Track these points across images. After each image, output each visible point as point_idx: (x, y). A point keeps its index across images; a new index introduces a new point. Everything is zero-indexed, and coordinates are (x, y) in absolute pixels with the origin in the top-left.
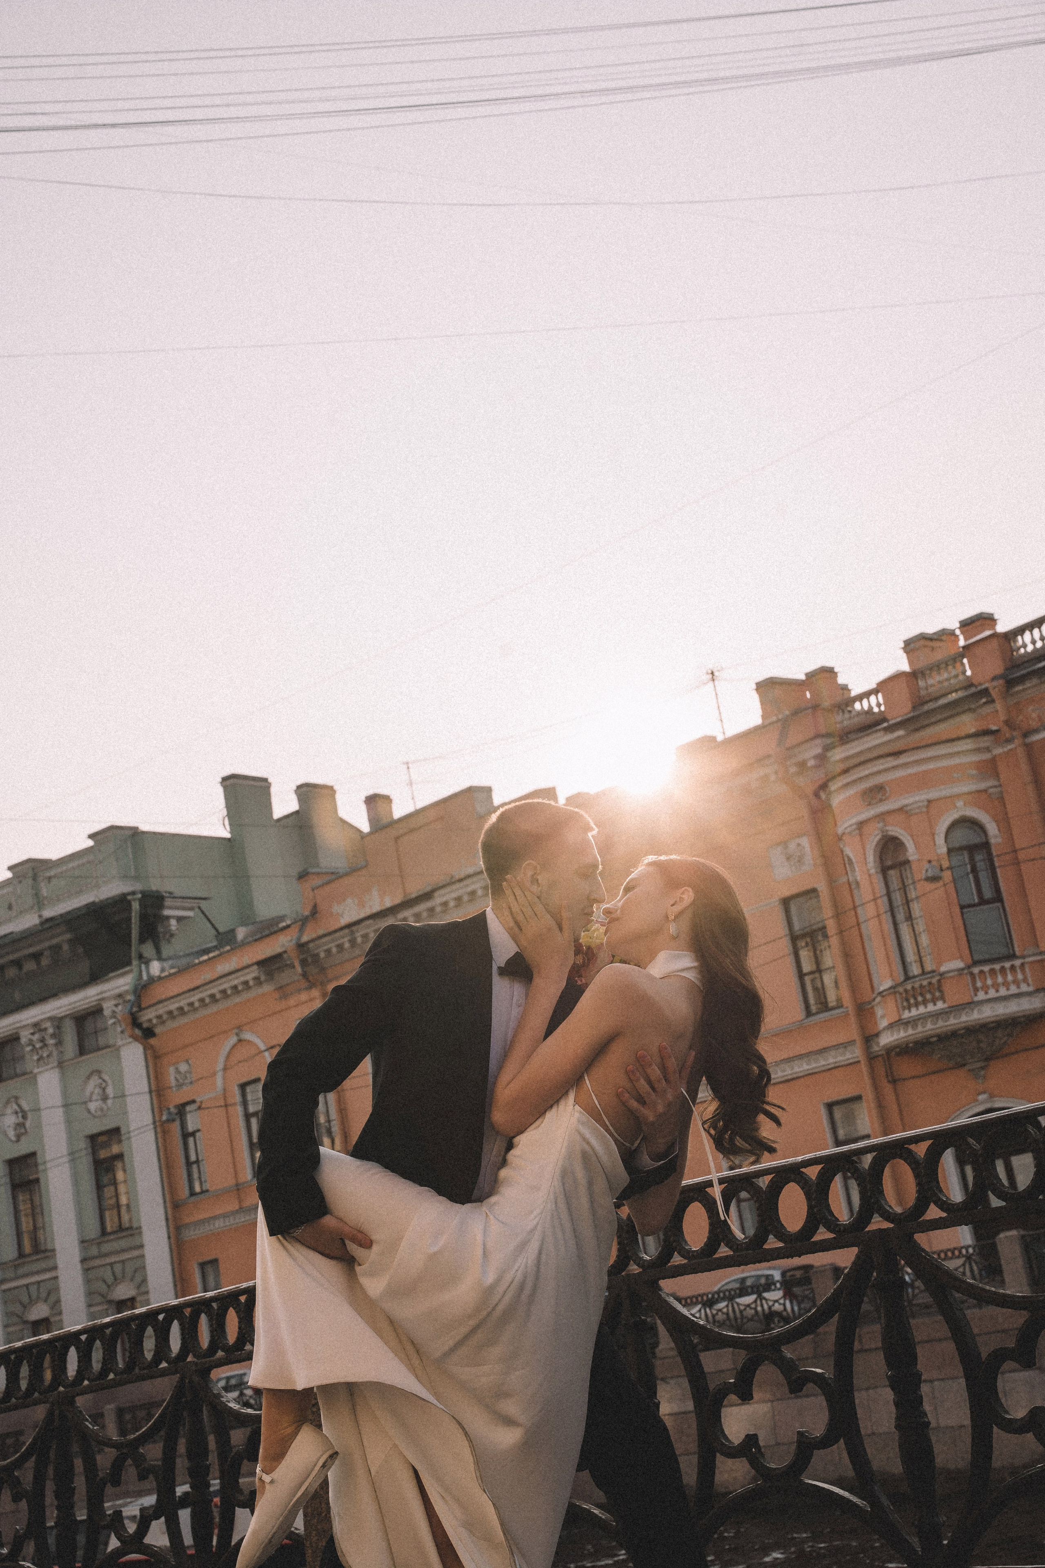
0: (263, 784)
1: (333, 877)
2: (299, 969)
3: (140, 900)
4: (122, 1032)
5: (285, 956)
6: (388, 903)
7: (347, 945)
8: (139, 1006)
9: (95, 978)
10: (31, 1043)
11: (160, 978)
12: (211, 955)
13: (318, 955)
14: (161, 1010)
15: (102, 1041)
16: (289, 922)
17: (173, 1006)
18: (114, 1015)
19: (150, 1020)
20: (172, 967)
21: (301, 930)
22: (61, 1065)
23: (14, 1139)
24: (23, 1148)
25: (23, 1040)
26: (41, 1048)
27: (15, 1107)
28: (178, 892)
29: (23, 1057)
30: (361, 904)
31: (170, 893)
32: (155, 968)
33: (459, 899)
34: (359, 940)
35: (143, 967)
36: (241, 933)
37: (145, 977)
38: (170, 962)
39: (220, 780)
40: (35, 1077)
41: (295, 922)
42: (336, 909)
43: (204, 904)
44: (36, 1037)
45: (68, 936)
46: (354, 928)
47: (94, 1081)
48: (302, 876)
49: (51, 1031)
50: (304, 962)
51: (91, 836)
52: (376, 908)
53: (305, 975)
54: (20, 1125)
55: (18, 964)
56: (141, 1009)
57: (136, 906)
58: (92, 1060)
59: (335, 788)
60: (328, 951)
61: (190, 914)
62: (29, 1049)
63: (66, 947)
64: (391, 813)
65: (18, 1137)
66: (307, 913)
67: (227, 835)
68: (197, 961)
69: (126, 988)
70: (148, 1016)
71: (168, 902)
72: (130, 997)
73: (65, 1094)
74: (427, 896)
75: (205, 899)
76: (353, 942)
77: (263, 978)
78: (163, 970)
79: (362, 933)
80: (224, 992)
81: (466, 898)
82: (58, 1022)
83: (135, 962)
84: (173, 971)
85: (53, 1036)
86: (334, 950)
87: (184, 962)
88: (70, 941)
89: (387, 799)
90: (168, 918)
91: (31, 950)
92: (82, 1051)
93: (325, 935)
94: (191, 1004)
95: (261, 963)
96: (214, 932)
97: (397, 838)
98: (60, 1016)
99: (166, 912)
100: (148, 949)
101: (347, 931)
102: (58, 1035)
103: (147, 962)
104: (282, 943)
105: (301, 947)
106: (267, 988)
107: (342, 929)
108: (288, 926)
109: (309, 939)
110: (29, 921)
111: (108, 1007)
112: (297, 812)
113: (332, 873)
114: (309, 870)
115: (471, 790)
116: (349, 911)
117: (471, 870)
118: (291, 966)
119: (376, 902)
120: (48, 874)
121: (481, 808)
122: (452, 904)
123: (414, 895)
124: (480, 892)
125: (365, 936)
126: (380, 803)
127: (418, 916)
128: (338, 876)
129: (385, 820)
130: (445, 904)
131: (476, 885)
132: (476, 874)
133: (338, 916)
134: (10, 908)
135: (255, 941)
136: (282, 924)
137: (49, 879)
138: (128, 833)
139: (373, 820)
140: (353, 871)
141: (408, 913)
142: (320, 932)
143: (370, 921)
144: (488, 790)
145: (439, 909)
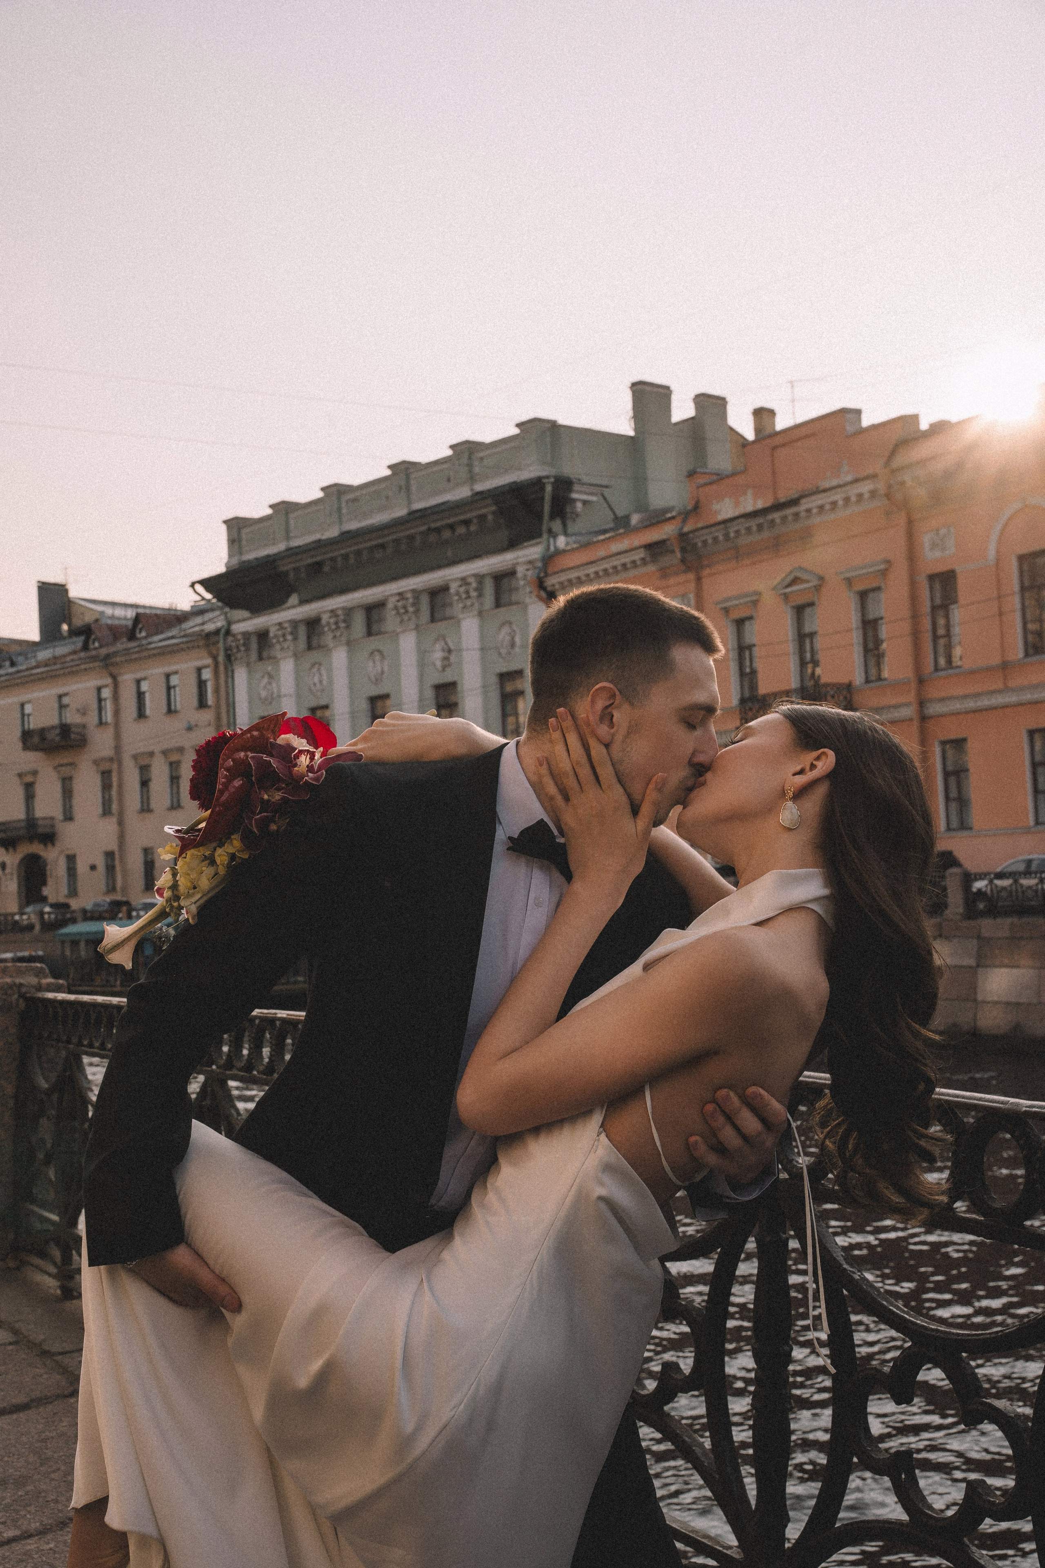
0: (666, 391)
1: (715, 477)
2: (679, 555)
3: (553, 483)
4: (531, 592)
5: (668, 542)
6: (760, 505)
7: (721, 538)
8: (546, 572)
9: (512, 544)
10: (458, 594)
11: (564, 551)
12: (607, 535)
13: (696, 544)
14: (563, 577)
15: (514, 598)
16: (674, 514)
17: (573, 575)
18: (525, 577)
19: (553, 585)
20: (575, 542)
21: (684, 521)
22: (480, 614)
23: (440, 669)
24: (448, 677)
25: (452, 591)
26: (466, 598)
27: (443, 644)
28: (585, 479)
29: (451, 605)
30: (737, 504)
31: (579, 480)
32: (561, 542)
33: (821, 508)
34: (732, 535)
35: (552, 540)
36: (635, 519)
37: (552, 548)
38: (574, 538)
39: (630, 385)
40: (459, 622)
41: (680, 513)
42: (716, 507)
43: (606, 492)
44: (462, 590)
45: (494, 508)
46: (729, 524)
47: (506, 630)
48: (691, 474)
49: (474, 585)
50: (683, 550)
51: (518, 425)
52: (750, 508)
53: (683, 561)
54: (446, 659)
55: (452, 527)
56: (547, 575)
57: (549, 488)
58: (504, 613)
59: (728, 399)
60: (705, 542)
61: (594, 498)
62: (456, 598)
63: (490, 517)
64: (773, 424)
65: (444, 668)
66: (690, 507)
67: (632, 433)
68: (595, 540)
69: (536, 556)
70: (551, 582)
71: (576, 487)
72: (539, 564)
73: (482, 637)
74: (794, 502)
75: (607, 487)
76: (727, 535)
77: (648, 559)
78: (567, 544)
79: (735, 528)
80: (615, 567)
81: (828, 507)
82: (480, 578)
83: (545, 536)
84: (575, 546)
85: (476, 589)
86: (710, 541)
87: (583, 539)
88: (494, 513)
89: (772, 413)
90: (574, 501)
91: (462, 517)
92: (498, 604)
93: (702, 528)
94: (588, 575)
95: (649, 547)
96: (612, 516)
97: (774, 448)
98: (481, 574)
99: (574, 496)
100: (557, 525)
101: (722, 526)
102: (480, 590)
103: (555, 536)
104: (668, 531)
105: (682, 536)
106: (651, 568)
107: (720, 523)
108: (673, 518)
109: (690, 530)
110: (463, 493)
111: (521, 570)
112: (692, 418)
113: (718, 475)
114: (698, 470)
115: (843, 411)
116: (726, 509)
117: (835, 482)
118: (673, 551)
119: (750, 504)
120: (481, 454)
121: (850, 429)
122: (815, 511)
123: (782, 500)
124: (841, 503)
125: (737, 532)
126: (765, 415)
127: (784, 519)
128: (720, 478)
129: (768, 431)
130: (809, 511)
131: (838, 497)
132: (840, 486)
133: (717, 512)
134: (449, 480)
135: (646, 527)
136: (669, 515)
137: (482, 459)
138: (547, 425)
139: (758, 430)
140: (733, 474)
141: (776, 516)
142: (700, 525)
143: (743, 520)
144: (858, 412)
145: (803, 514)
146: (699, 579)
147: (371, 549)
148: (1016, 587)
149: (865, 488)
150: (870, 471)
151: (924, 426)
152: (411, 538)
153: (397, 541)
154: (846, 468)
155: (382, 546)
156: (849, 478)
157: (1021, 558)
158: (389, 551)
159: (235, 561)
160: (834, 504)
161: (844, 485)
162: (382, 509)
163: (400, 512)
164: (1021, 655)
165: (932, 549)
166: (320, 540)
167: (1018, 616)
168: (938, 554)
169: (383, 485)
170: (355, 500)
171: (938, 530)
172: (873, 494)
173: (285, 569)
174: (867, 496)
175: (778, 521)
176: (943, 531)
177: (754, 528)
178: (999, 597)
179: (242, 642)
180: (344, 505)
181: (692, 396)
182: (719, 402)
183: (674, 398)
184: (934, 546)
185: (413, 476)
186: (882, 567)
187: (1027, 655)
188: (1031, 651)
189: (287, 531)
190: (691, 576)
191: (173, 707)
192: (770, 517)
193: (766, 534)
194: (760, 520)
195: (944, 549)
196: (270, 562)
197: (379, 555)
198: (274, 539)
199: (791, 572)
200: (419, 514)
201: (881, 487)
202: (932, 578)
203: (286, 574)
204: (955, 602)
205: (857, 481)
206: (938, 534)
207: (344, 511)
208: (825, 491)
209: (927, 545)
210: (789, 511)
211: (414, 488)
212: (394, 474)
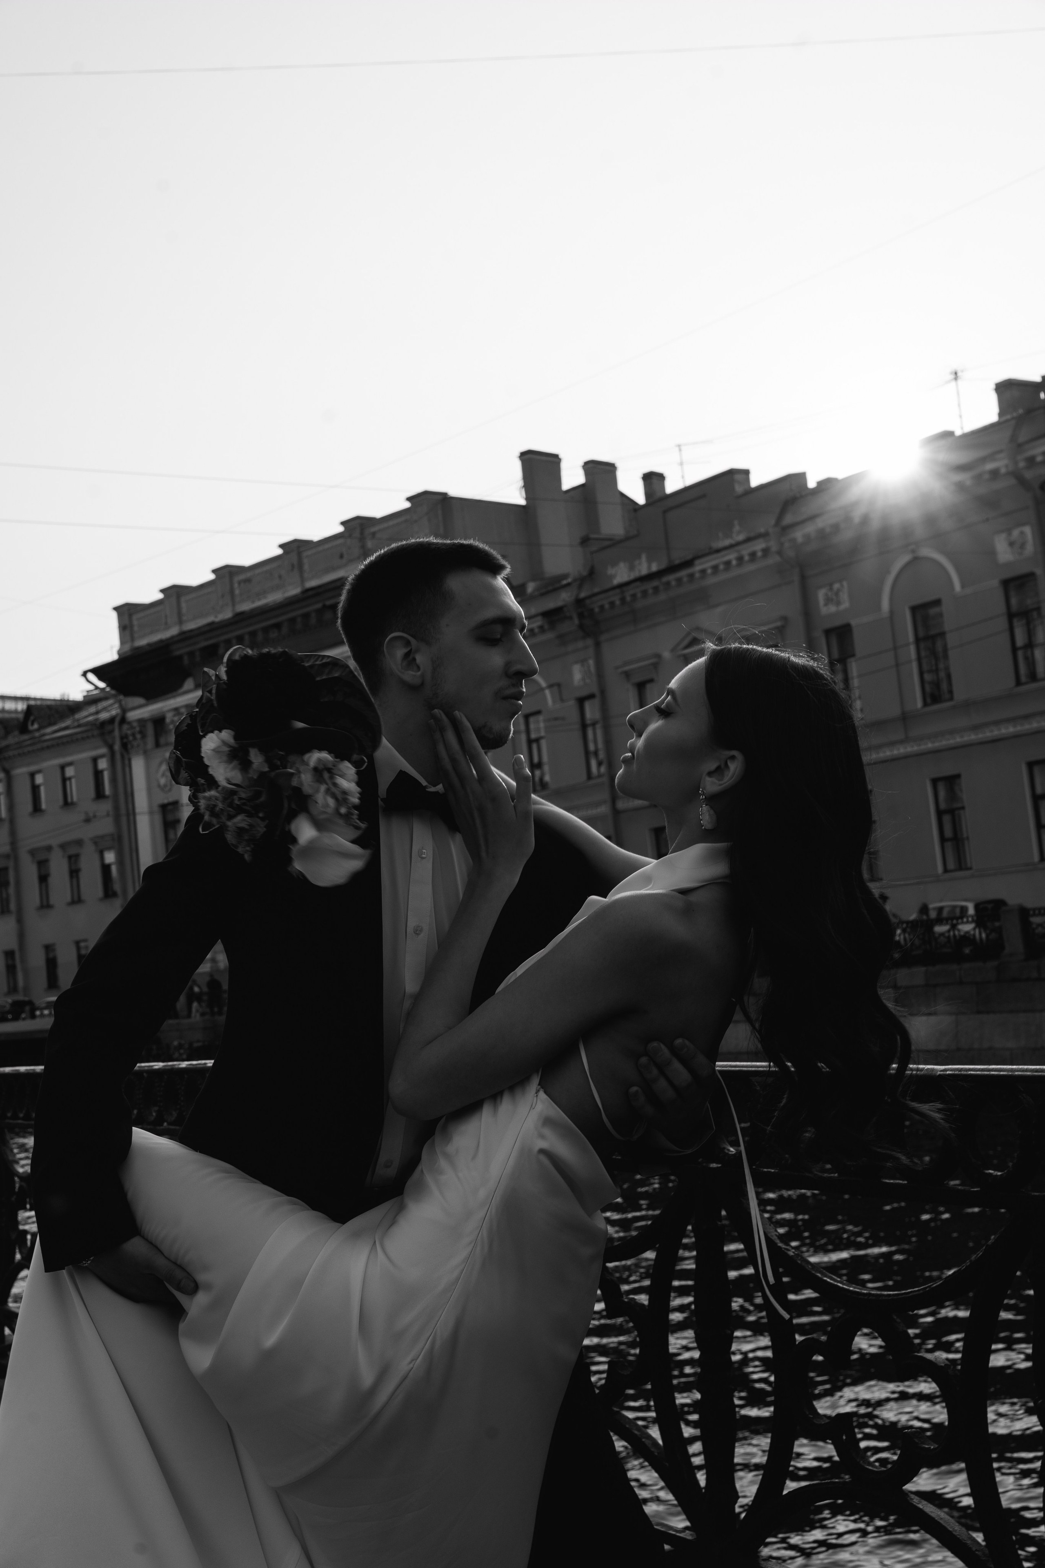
0: (555, 459)
1: (608, 543)
2: (576, 621)
5: (565, 609)
6: (654, 568)
7: (618, 602)
13: (592, 610)
16: (569, 580)
21: (580, 587)
30: (632, 568)
33: (715, 568)
34: (628, 599)
36: (530, 587)
39: (518, 454)
41: (575, 580)
42: (611, 571)
46: (625, 588)
48: (585, 541)
50: (581, 616)
51: (409, 499)
52: (644, 571)
53: (581, 627)
59: (616, 465)
60: (602, 607)
64: (664, 489)
66: (585, 573)
67: (522, 502)
74: (688, 564)
76: (623, 600)
77: (546, 627)
79: (632, 592)
81: (721, 567)
86: (607, 606)
89: (661, 477)
93: (599, 593)
97: (666, 511)
101: (618, 591)
104: (564, 597)
105: (579, 602)
106: (549, 635)
107: (615, 588)
108: (569, 584)
109: (586, 595)
112: (583, 486)
113: (610, 539)
114: (592, 536)
115: (731, 473)
116: (621, 574)
117: (727, 542)
118: (571, 618)
119: (643, 568)
120: (373, 529)
121: (739, 489)
122: (709, 571)
123: (677, 562)
124: (734, 562)
125: (634, 596)
126: (655, 481)
127: (679, 581)
128: (613, 543)
129: (659, 495)
130: (703, 571)
131: (732, 556)
132: (731, 546)
133: (612, 577)
134: (341, 556)
135: (543, 595)
136: (565, 582)
137: (374, 534)
138: (440, 497)
139: (648, 495)
140: (627, 538)
141: (671, 578)
142: (596, 590)
143: (638, 583)
144: (746, 472)
145: (697, 575)
146: (598, 645)
147: (266, 630)
148: (911, 638)
149: (758, 546)
150: (762, 530)
151: (811, 484)
152: (306, 616)
153: (292, 621)
154: (737, 528)
155: (278, 626)
156: (741, 537)
157: (914, 609)
158: (285, 630)
159: (127, 647)
160: (728, 563)
161: (738, 544)
162: (277, 588)
163: (294, 591)
164: (919, 704)
165: (826, 605)
166: (213, 623)
167: (915, 666)
168: (832, 609)
169: (275, 565)
170: (248, 581)
171: (831, 585)
172: (766, 552)
173: (178, 653)
174: (759, 554)
175: (673, 583)
176: (836, 586)
177: (650, 591)
178: (895, 648)
179: (138, 729)
180: (236, 585)
181: (581, 463)
182: (608, 468)
183: (564, 466)
184: (828, 601)
185: (305, 554)
186: (779, 624)
187: (925, 704)
188: (929, 700)
189: (180, 614)
190: (590, 642)
191: (69, 800)
192: (665, 579)
193: (662, 596)
194: (655, 583)
195: (838, 603)
196: (163, 647)
197: (274, 634)
198: (166, 623)
199: (689, 634)
200: (311, 593)
201: (773, 545)
202: (828, 632)
203: (180, 657)
204: (853, 655)
205: (748, 540)
206: (831, 589)
207: (237, 592)
208: (718, 551)
209: (821, 601)
210: (683, 573)
211: (306, 567)
212: (286, 553)
